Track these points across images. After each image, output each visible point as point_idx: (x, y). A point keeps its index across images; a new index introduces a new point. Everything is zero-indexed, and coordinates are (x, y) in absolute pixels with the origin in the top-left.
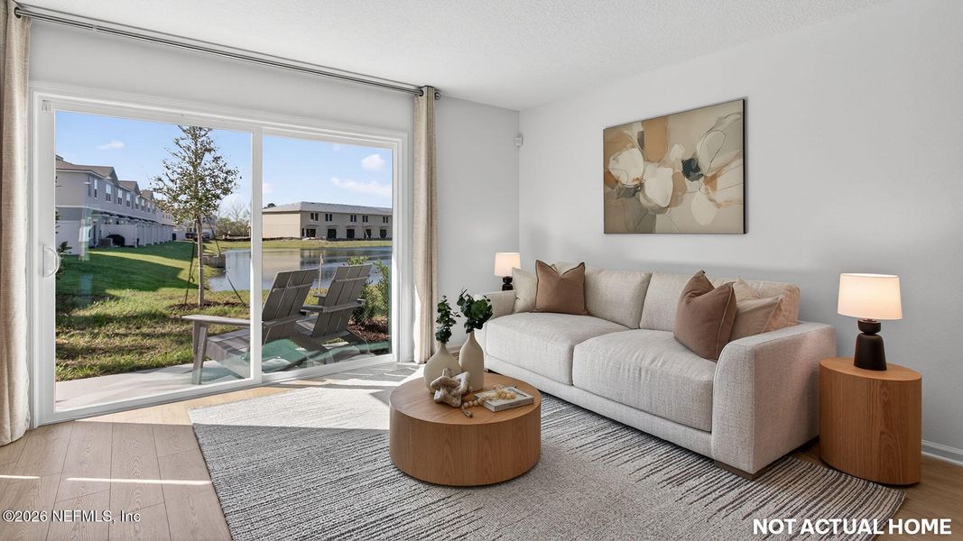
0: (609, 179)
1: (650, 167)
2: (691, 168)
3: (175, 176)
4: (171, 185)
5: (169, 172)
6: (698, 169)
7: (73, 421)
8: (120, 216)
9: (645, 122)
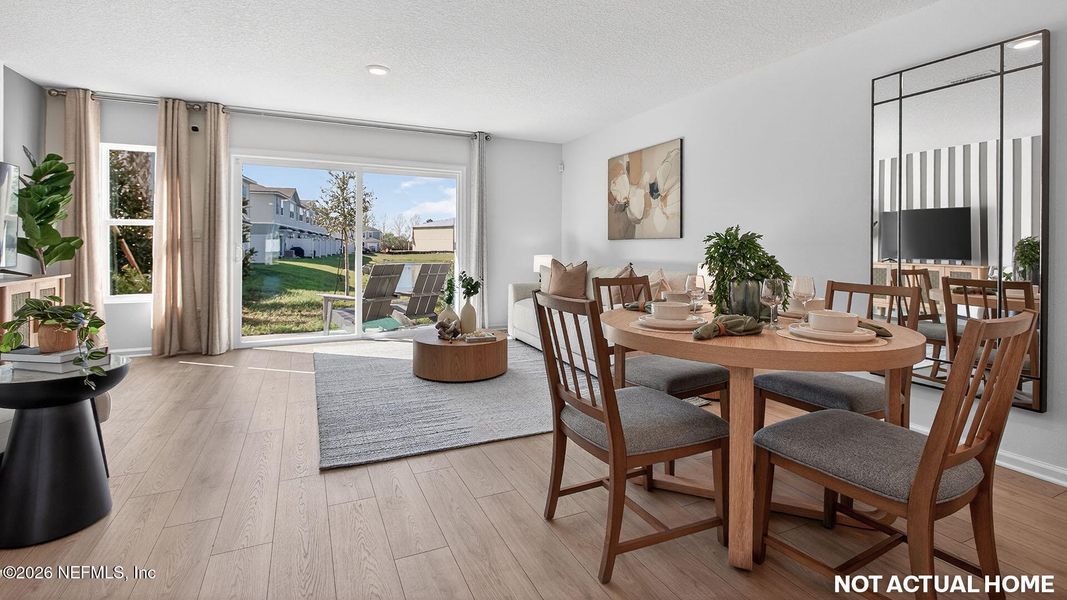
0: (611, 199)
1: (634, 188)
2: (654, 190)
3: (328, 199)
4: (324, 205)
5: (323, 195)
6: (657, 190)
7: (251, 348)
8: (301, 231)
9: (630, 154)
